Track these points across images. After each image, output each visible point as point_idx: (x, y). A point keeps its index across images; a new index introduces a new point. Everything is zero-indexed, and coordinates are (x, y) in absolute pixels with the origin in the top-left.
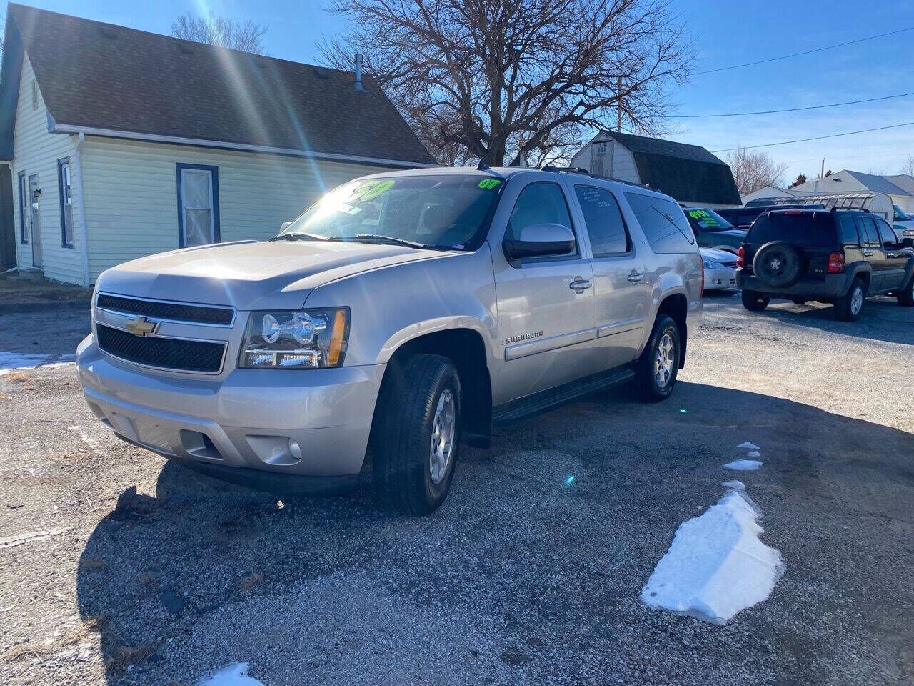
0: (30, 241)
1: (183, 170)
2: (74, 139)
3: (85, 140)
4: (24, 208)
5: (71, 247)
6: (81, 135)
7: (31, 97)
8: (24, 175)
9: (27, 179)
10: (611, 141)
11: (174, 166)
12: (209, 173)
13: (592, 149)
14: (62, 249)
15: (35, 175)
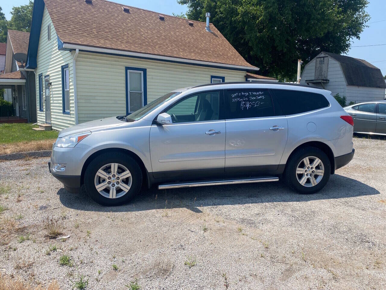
0: (44, 110)
1: (128, 71)
2: (72, 53)
3: (79, 53)
4: (42, 93)
5: (69, 114)
6: (77, 51)
7: (47, 31)
8: (42, 76)
9: (44, 77)
10: (328, 57)
11: (124, 68)
12: (142, 72)
13: (316, 61)
14: (63, 115)
15: (48, 75)
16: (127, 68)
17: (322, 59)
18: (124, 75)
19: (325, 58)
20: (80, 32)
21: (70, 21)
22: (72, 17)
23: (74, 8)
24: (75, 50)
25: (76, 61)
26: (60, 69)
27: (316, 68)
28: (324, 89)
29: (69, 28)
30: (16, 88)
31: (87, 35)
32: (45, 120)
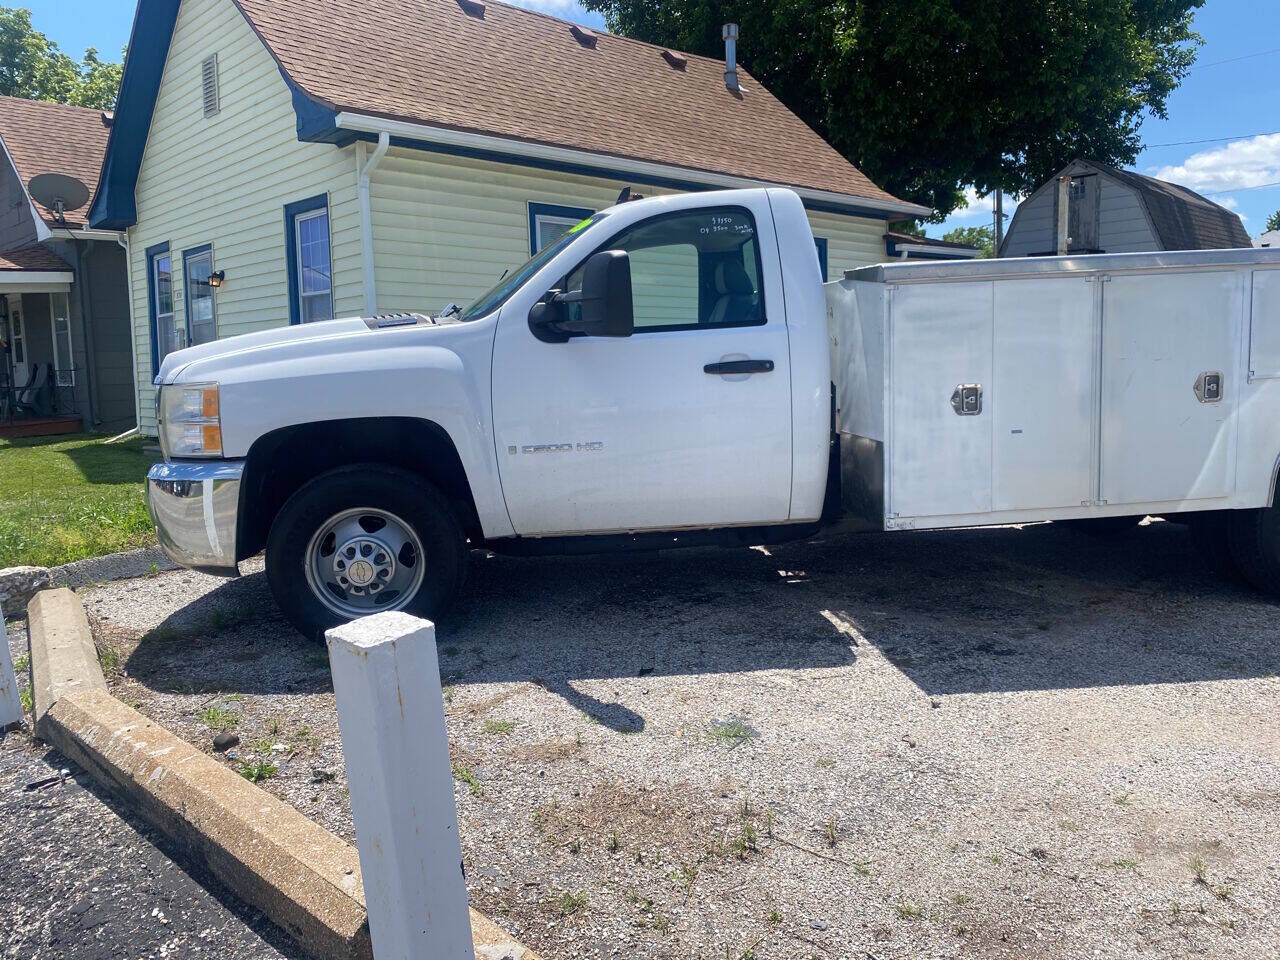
1: (540, 219)
3: (389, 153)
6: (384, 139)
8: (166, 251)
9: (178, 255)
10: (1096, 174)
11: (525, 209)
13: (1057, 190)
16: (535, 209)
17: (1077, 182)
18: (526, 232)
19: (1087, 180)
20: (364, 77)
24: (374, 137)
25: (371, 181)
26: (276, 217)
27: (1056, 212)
30: (17, 308)
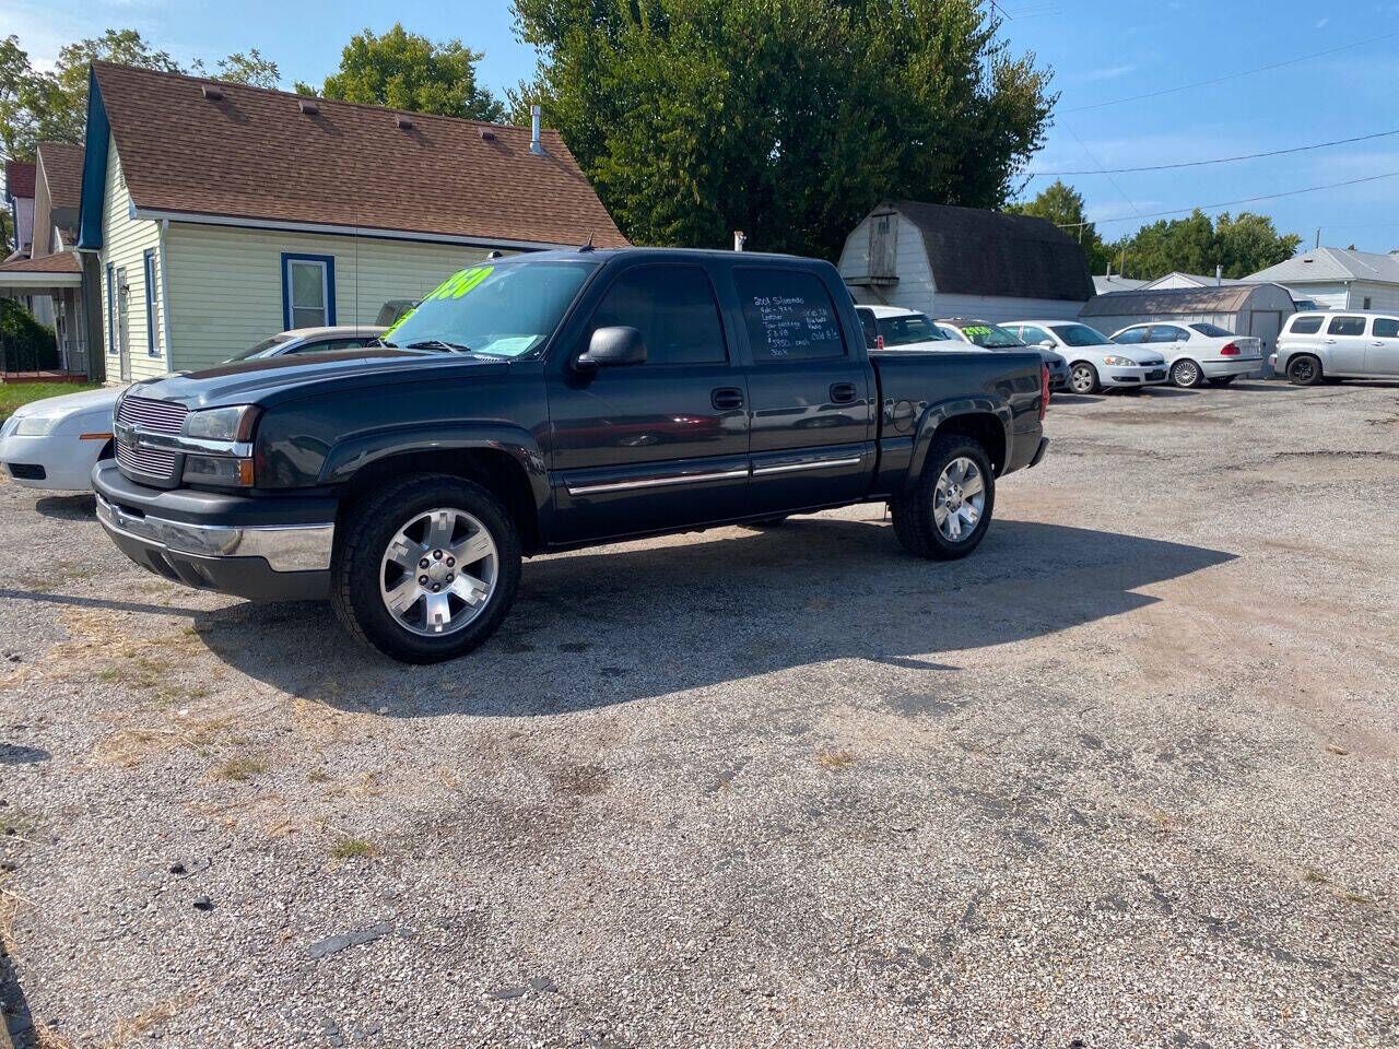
0: (119, 350)
1: (290, 262)
2: (159, 227)
3: (170, 227)
5: (158, 355)
6: (166, 222)
9: (115, 272)
10: (896, 213)
11: (279, 257)
12: (324, 264)
13: (872, 225)
14: (149, 358)
15: (123, 269)
16: (286, 257)
17: (884, 219)
18: (279, 270)
19: (891, 217)
20: (181, 179)
21: (159, 153)
22: (166, 140)
23: (174, 118)
26: (142, 256)
27: (870, 243)
28: (887, 304)
29: (155, 171)
30: (62, 295)
31: (194, 185)
32: (119, 374)
